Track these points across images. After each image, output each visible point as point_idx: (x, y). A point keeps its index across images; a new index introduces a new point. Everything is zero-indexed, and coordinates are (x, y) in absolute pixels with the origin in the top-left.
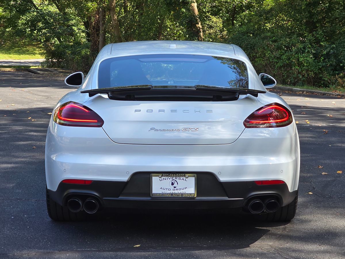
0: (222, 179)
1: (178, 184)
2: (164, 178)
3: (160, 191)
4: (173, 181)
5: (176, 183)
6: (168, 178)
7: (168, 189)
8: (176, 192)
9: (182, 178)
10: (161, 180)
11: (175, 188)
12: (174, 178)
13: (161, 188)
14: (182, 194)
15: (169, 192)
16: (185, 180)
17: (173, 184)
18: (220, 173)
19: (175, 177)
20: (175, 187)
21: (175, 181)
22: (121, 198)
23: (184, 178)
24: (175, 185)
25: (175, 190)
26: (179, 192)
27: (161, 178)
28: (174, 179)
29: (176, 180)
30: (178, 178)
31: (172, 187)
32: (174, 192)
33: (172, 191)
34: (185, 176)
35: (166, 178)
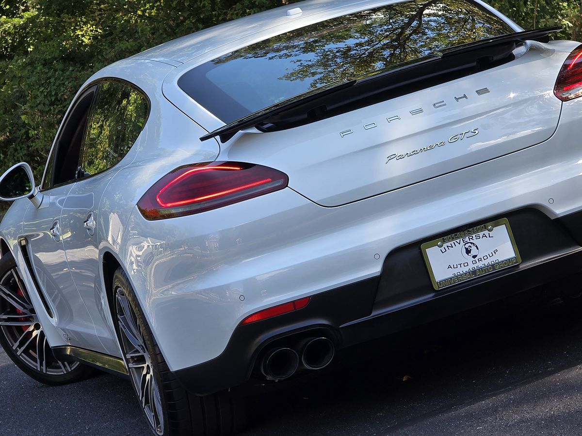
0: (560, 210)
1: (478, 249)
2: (449, 244)
3: (449, 274)
4: (467, 246)
5: (473, 248)
6: (456, 243)
7: (462, 265)
8: (480, 264)
9: (481, 234)
10: (444, 251)
11: (476, 259)
12: (467, 239)
13: (450, 267)
14: (493, 265)
15: (465, 269)
16: (488, 236)
17: (468, 252)
18: (551, 201)
19: (467, 237)
20: (474, 257)
21: (470, 244)
22: (375, 313)
23: (486, 232)
24: (474, 251)
25: (477, 261)
26: (486, 262)
27: (443, 247)
28: (469, 241)
29: (471, 241)
30: (474, 236)
31: (469, 259)
32: (475, 266)
33: (471, 267)
34: (486, 228)
35: (452, 243)
